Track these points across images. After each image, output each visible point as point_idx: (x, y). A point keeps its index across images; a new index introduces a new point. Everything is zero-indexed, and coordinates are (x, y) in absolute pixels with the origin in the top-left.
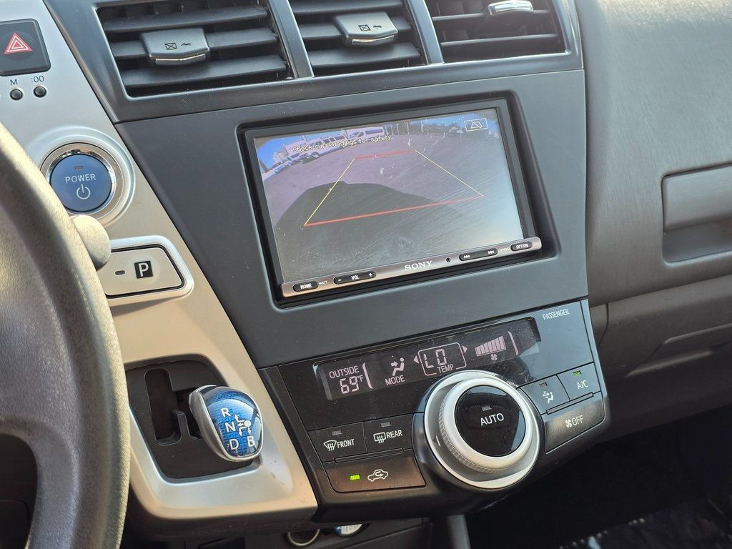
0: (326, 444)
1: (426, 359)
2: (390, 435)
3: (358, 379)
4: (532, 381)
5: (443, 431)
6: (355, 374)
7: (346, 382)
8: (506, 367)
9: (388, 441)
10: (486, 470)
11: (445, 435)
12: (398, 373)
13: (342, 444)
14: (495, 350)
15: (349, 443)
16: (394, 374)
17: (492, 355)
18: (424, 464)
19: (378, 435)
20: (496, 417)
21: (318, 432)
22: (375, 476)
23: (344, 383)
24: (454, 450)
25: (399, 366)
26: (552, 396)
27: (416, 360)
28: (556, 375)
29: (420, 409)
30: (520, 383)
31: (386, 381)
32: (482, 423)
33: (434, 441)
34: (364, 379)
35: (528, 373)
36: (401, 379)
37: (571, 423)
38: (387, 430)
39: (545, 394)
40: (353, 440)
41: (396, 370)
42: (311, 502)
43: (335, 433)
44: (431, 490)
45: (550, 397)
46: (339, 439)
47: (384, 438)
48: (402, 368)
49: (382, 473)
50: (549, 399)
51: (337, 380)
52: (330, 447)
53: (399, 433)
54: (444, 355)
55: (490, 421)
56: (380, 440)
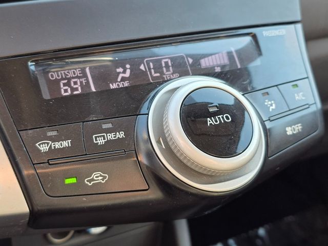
0: (39, 145)
1: (152, 67)
2: (111, 136)
3: (81, 83)
4: (254, 90)
5: (169, 135)
6: (78, 77)
7: (68, 84)
8: (231, 76)
9: (108, 142)
10: (218, 173)
11: (171, 139)
12: (123, 79)
13: (57, 145)
14: (219, 63)
15: (66, 144)
16: (119, 80)
17: (216, 68)
18: (147, 167)
19: (99, 137)
20: (223, 117)
21: (30, 132)
22: (93, 180)
23: (65, 85)
24: (182, 154)
25: (124, 72)
26: (274, 105)
27: (142, 67)
28: (276, 86)
29: (144, 111)
30: (245, 91)
31: (111, 85)
32: (209, 123)
33: (158, 142)
34: (88, 82)
35: (250, 83)
36: (126, 84)
37: (291, 130)
38: (108, 131)
39: (267, 103)
40: (69, 141)
41: (121, 75)
42: (22, 207)
43: (50, 134)
44: (154, 194)
45: (271, 105)
46: (54, 139)
47: (104, 139)
48: (127, 74)
49: (101, 176)
50: (271, 108)
51: (57, 82)
52: (44, 148)
53: (121, 135)
54: (170, 64)
55: (217, 122)
56: (101, 141)
